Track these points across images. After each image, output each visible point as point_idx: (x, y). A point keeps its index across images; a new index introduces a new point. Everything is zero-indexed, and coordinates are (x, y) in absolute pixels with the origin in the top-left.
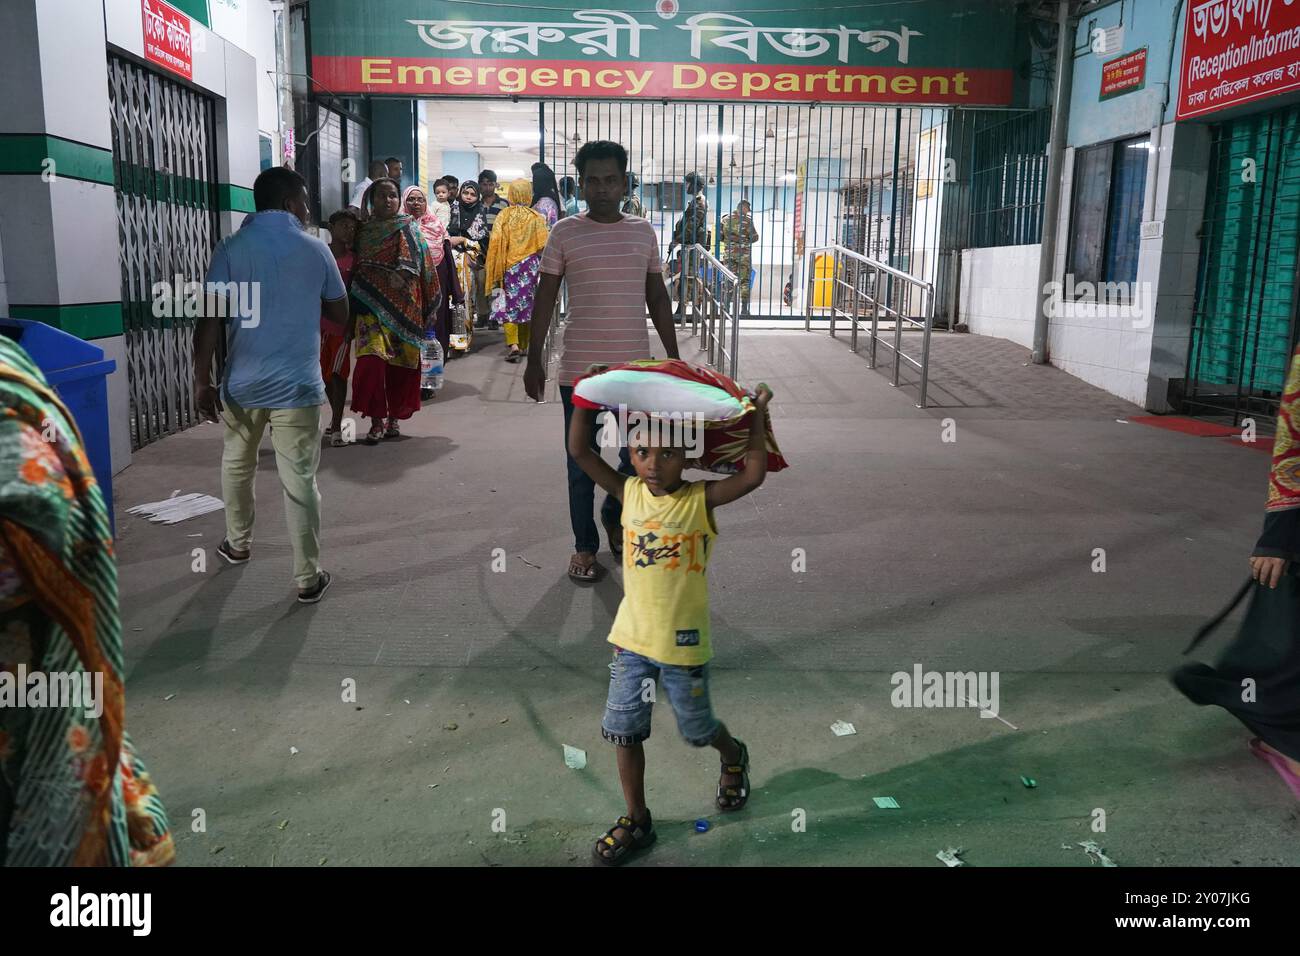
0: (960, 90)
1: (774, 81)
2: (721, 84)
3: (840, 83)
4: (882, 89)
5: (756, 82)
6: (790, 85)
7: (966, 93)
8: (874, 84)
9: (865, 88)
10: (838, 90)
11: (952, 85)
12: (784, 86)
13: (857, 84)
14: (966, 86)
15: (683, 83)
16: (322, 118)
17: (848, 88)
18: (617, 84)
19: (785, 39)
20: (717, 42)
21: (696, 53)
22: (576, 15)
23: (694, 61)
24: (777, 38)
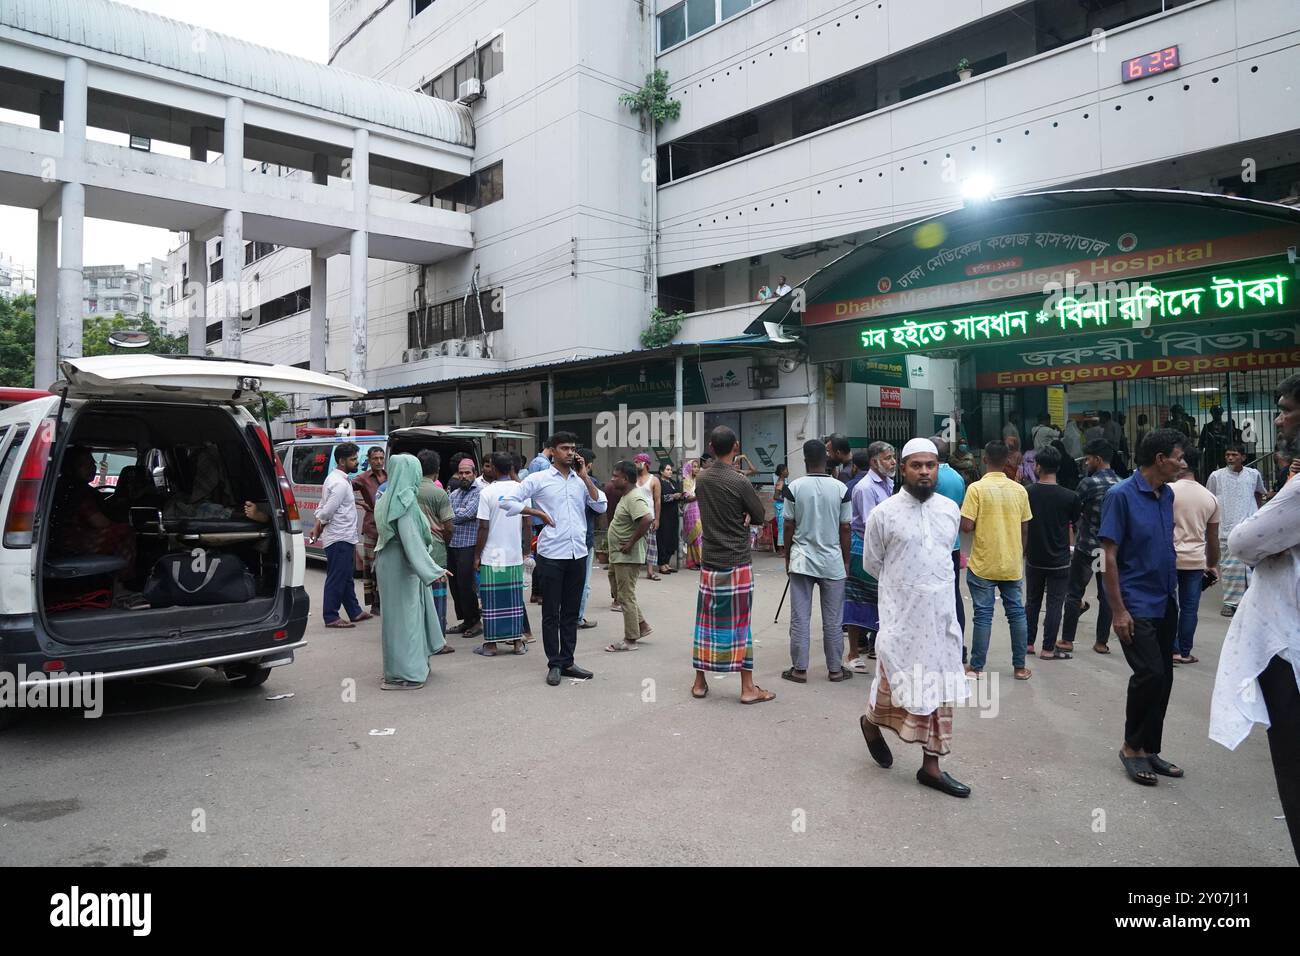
1: (1213, 363)
5: (1202, 364)
15: (1159, 368)
16: (984, 398)
19: (1218, 340)
20: (1177, 346)
21: (1165, 352)
22: (1099, 342)
23: (1164, 357)
24: (1213, 340)
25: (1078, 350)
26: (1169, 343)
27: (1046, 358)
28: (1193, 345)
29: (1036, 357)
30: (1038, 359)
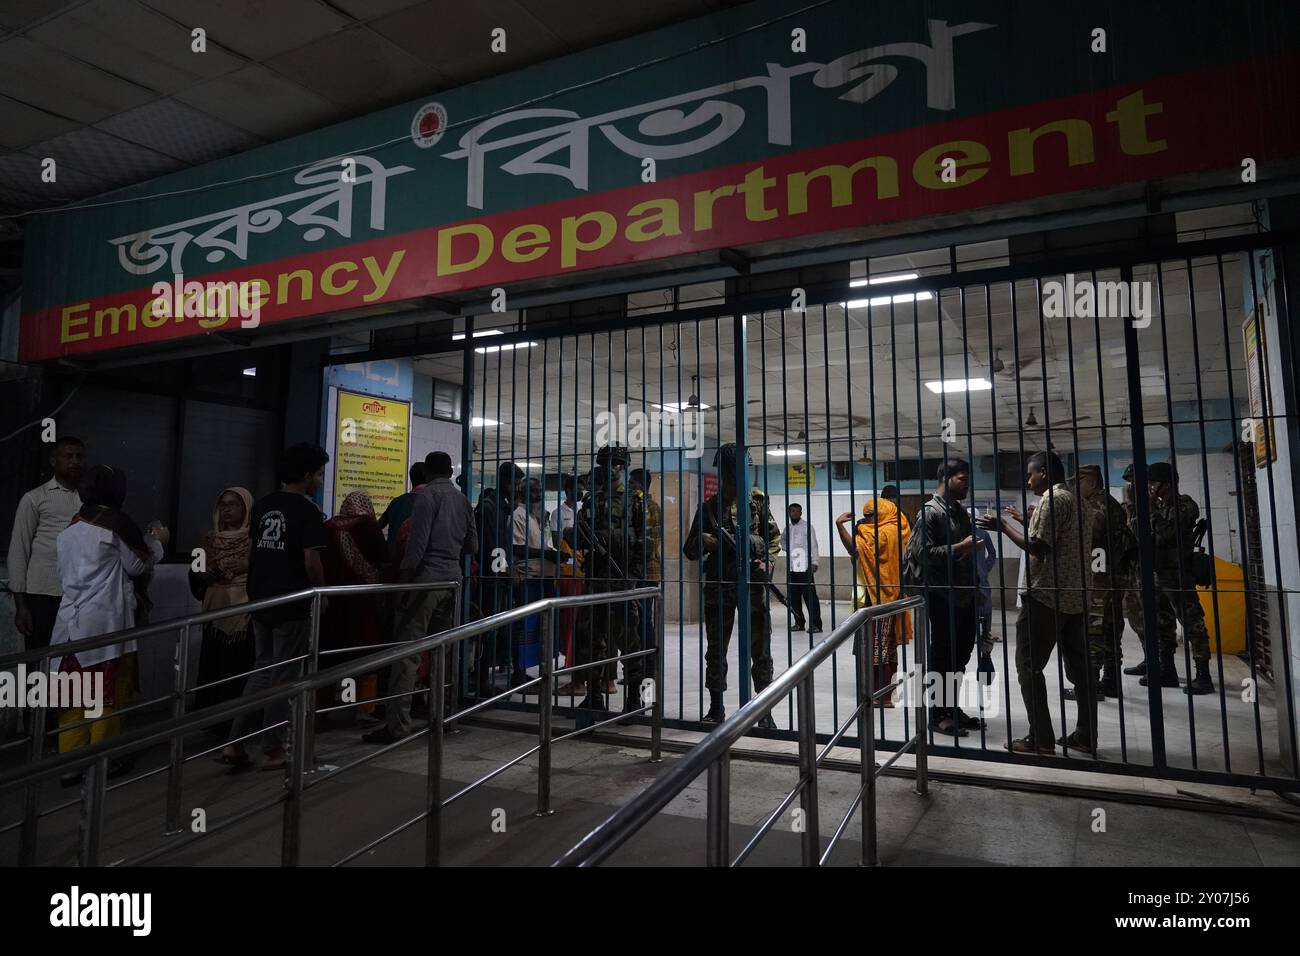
0: (1135, 141)
1: (623, 222)
2: (522, 251)
3: (776, 197)
4: (888, 186)
5: (588, 232)
6: (658, 224)
7: (1161, 145)
8: (865, 182)
9: (842, 195)
10: (773, 214)
11: (1106, 137)
12: (647, 229)
13: (820, 190)
14: (1154, 127)
15: (454, 262)
17: (798, 203)
18: (351, 285)
19: (645, 128)
20: (516, 167)
21: (475, 198)
22: (299, 179)
23: (475, 216)
24: (629, 127)
25: (243, 211)
26: (487, 155)
27: (169, 248)
28: (562, 157)
29: (147, 247)
30: (151, 253)
